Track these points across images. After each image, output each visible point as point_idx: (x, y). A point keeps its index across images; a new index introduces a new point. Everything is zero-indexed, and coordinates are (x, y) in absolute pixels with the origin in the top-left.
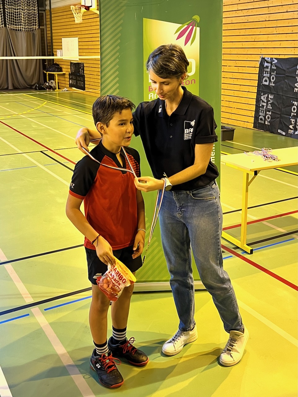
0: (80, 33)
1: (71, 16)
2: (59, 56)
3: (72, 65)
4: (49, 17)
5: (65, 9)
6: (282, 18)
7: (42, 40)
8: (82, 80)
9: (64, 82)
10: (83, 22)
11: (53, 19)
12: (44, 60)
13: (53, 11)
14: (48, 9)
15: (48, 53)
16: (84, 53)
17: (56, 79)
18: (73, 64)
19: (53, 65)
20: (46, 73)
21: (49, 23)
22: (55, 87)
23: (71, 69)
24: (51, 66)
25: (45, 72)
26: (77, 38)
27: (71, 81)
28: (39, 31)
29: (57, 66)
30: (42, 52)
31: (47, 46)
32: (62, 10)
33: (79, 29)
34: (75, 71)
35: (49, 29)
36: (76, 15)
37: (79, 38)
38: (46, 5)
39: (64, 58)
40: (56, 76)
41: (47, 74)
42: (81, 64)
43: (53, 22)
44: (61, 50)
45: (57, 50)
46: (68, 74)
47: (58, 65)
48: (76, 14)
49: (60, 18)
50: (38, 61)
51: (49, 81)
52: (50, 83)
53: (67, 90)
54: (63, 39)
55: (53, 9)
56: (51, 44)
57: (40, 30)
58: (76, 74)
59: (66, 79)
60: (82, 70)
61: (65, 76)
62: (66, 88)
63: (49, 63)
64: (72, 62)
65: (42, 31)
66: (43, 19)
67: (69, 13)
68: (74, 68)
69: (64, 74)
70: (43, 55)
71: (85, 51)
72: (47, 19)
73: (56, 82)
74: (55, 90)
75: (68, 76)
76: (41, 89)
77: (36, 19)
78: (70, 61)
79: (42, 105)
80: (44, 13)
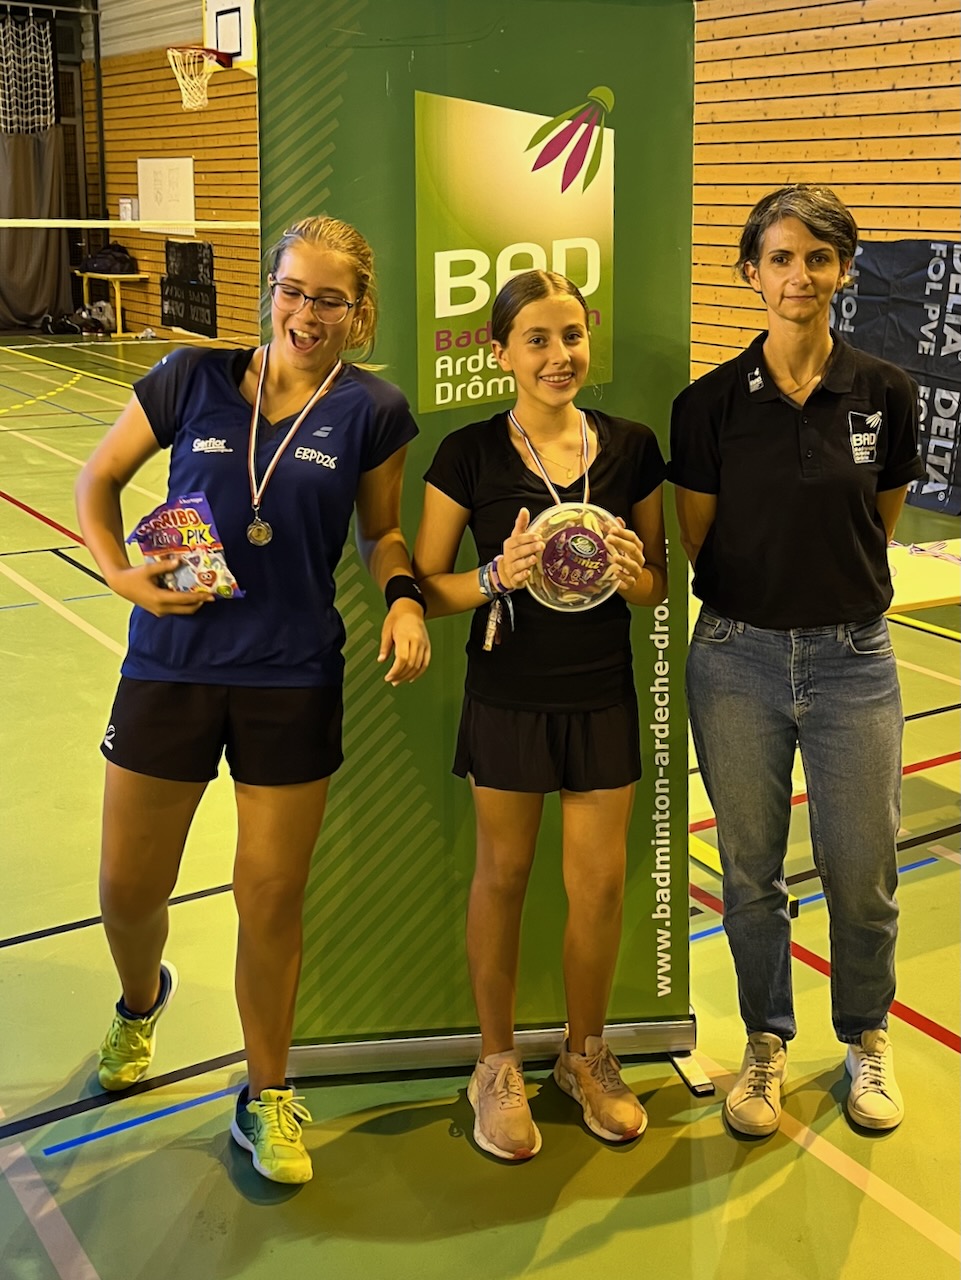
0: (200, 142)
1: (170, 85)
2: (124, 220)
3: (172, 249)
4: (92, 85)
5: (149, 61)
6: (878, 109)
7: (67, 164)
8: (207, 303)
9: (142, 308)
10: (208, 106)
11: (106, 93)
12: (74, 233)
13: (105, 68)
14: (90, 61)
15: (90, 208)
16: (214, 212)
17: (114, 298)
18: (176, 248)
19: (108, 251)
20: (81, 278)
21: (93, 106)
22: (113, 325)
23: (168, 263)
24: (99, 253)
25: (77, 272)
26: (190, 160)
27: (167, 303)
28: (57, 133)
29: (118, 255)
30: (69, 205)
31: (87, 184)
32: (138, 63)
33: (197, 130)
34: (180, 271)
35: (94, 127)
36: (185, 83)
37: (195, 161)
38: (83, 47)
39: (143, 225)
40: (117, 287)
41: (85, 282)
42: (204, 247)
43: (106, 103)
44: (135, 200)
45: (121, 201)
46: (159, 281)
47: (123, 250)
48: (187, 78)
49: (132, 89)
50: (53, 235)
51: (91, 303)
52: (94, 310)
53: (154, 334)
54: (140, 161)
55: (106, 58)
56: (97, 179)
57: (61, 130)
58: (185, 281)
59: (151, 296)
60: (205, 267)
61: (146, 287)
62: (149, 330)
63: (92, 242)
64: (171, 240)
65: (69, 133)
66: (73, 93)
67: (162, 74)
68: (179, 259)
69: (144, 281)
70: (69, 217)
71: (215, 203)
72: (85, 94)
73: (114, 308)
74: (113, 335)
75: (159, 287)
76: (63, 330)
77: (48, 91)
78: (164, 238)
79: (66, 386)
80: (75, 71)
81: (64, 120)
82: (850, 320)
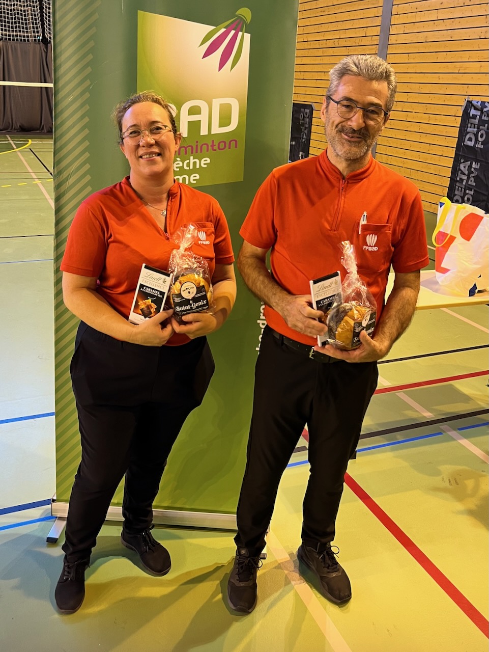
82: (482, 142)
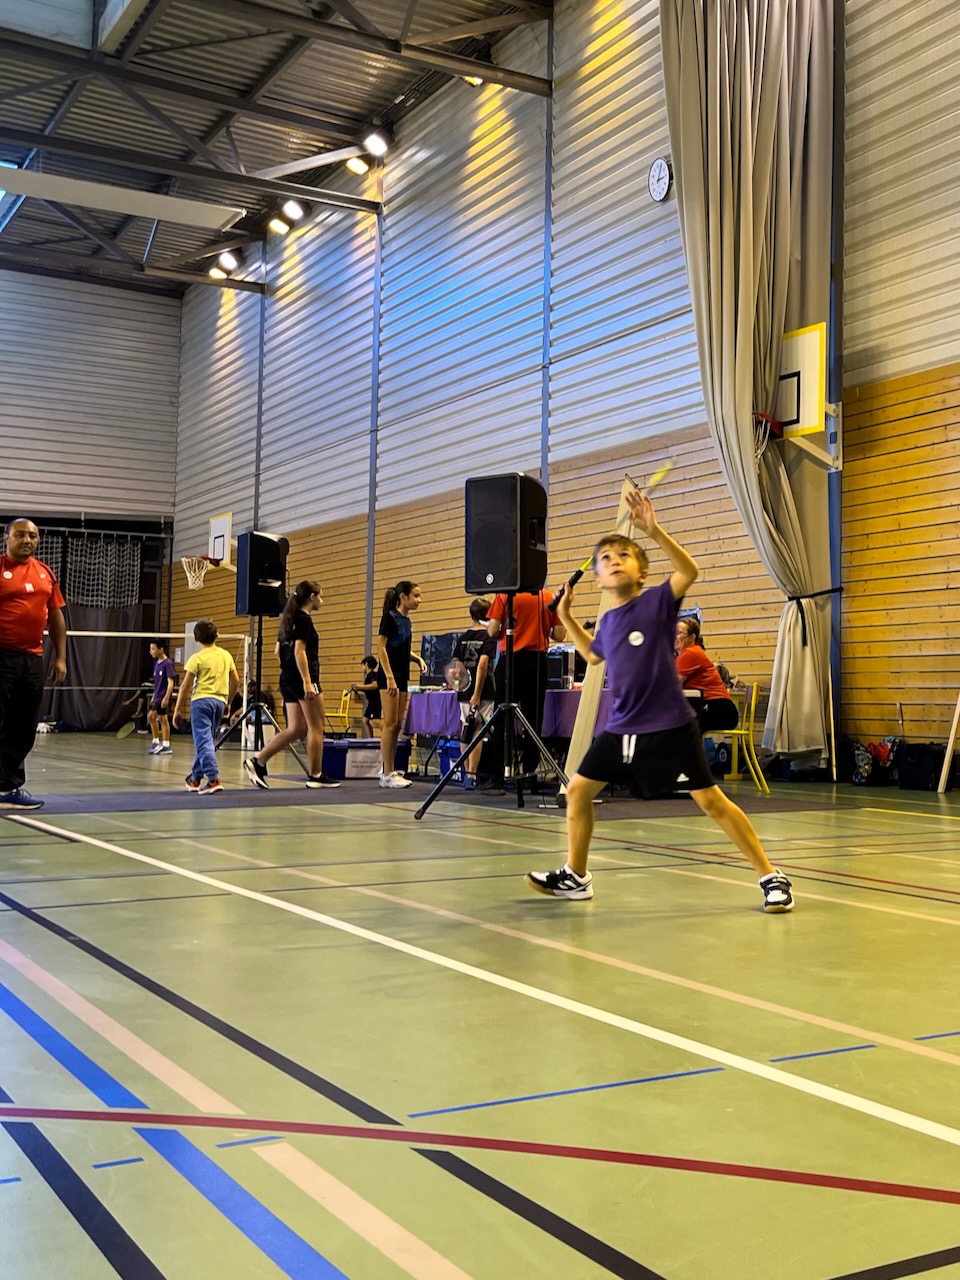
4: (167, 580)
11: (174, 584)
13: (174, 569)
14: (167, 565)
21: (166, 592)
28: (138, 610)
35: (165, 605)
43: (173, 590)
45: (176, 649)
57: (141, 607)
65: (150, 609)
66: (155, 585)
72: (163, 585)
77: (135, 583)
80: (158, 572)
81: (144, 601)
